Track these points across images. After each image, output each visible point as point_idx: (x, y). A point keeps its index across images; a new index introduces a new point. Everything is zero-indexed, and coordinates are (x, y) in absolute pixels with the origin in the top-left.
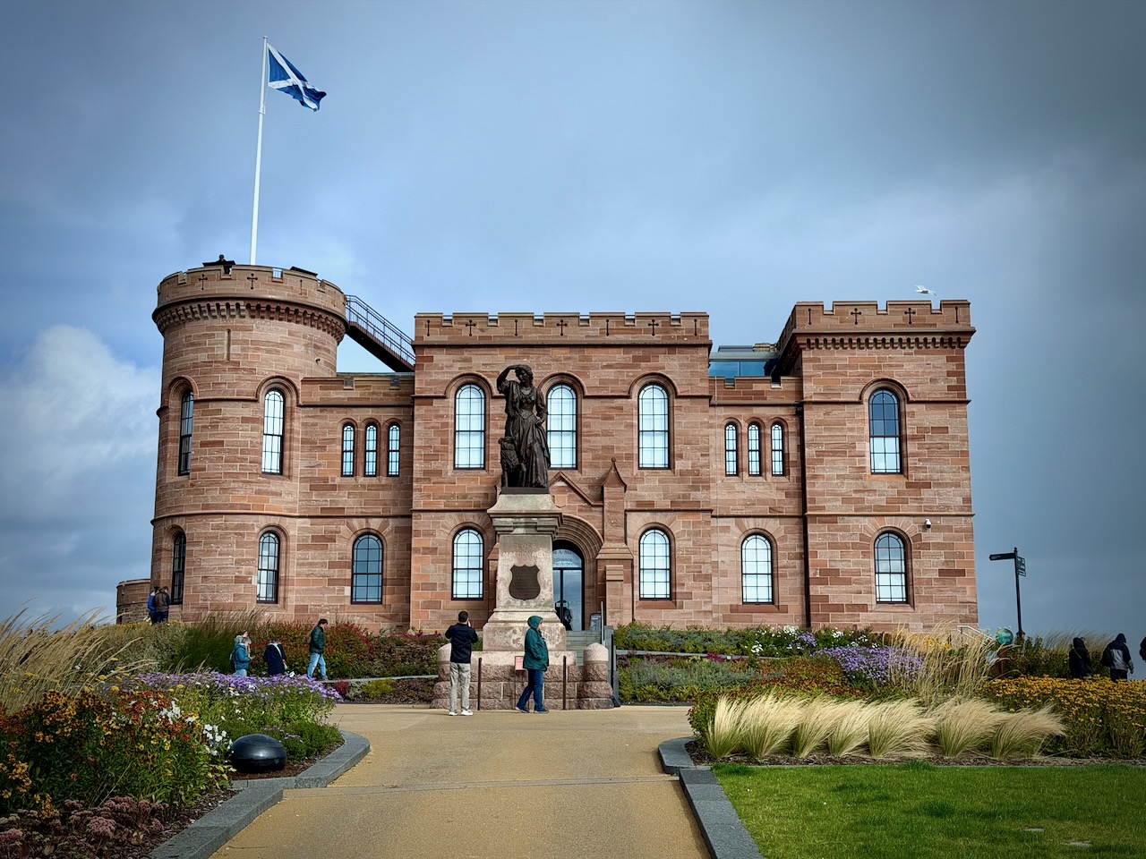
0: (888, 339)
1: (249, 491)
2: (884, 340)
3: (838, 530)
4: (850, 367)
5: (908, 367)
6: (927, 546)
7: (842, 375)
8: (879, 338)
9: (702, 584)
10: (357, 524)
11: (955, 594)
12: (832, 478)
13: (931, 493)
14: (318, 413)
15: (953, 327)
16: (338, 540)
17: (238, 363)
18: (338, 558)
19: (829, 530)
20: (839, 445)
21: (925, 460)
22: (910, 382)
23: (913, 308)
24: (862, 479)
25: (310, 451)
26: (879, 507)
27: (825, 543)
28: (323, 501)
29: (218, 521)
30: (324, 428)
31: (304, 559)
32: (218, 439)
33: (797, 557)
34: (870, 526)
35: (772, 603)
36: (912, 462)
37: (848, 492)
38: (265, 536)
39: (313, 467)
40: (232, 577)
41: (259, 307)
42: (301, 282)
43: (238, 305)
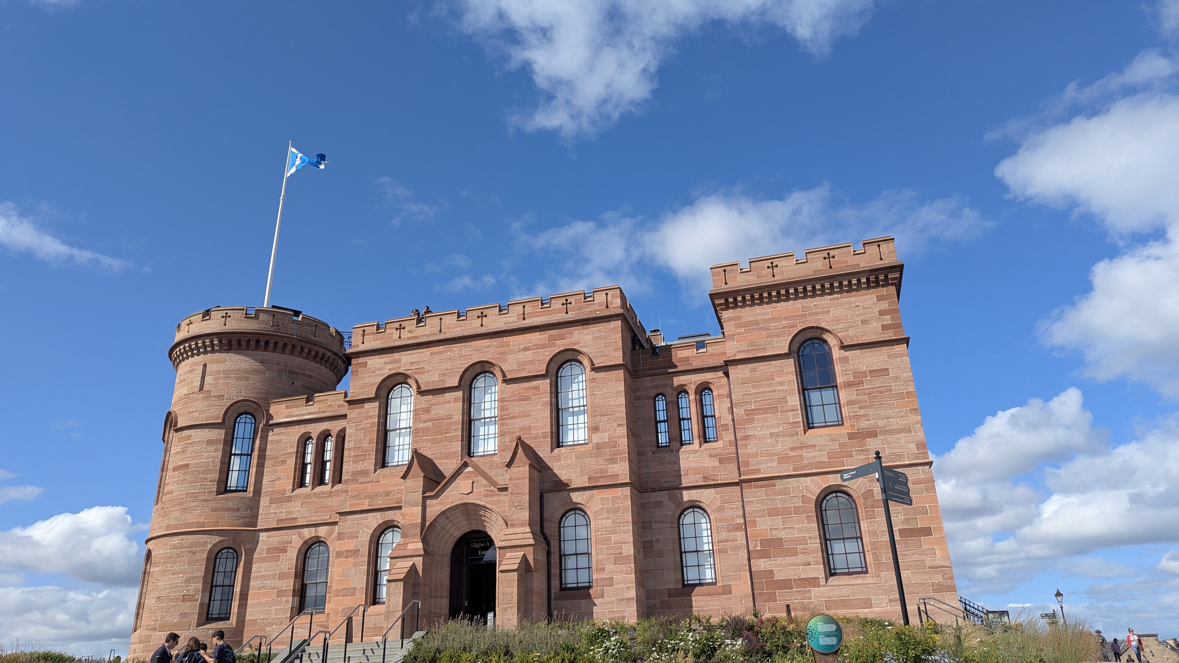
1: (206, 509)
2: (805, 288)
3: (776, 494)
4: (773, 320)
5: (835, 312)
7: (765, 329)
8: (800, 287)
9: (623, 568)
10: (308, 533)
11: (923, 557)
12: (765, 438)
13: (878, 442)
14: (282, 430)
15: (879, 264)
16: (289, 550)
17: (210, 391)
18: (288, 569)
19: (766, 495)
20: (770, 401)
21: (867, 407)
22: (840, 326)
23: (832, 253)
24: (798, 435)
25: (273, 466)
26: (821, 464)
27: (764, 510)
28: (280, 513)
29: (176, 540)
30: (286, 443)
31: (258, 572)
32: (186, 463)
33: (737, 528)
34: (812, 486)
35: (715, 583)
36: (852, 410)
37: (783, 451)
38: (223, 552)
39: (274, 481)
40: (180, 596)
41: (230, 340)
42: (274, 316)
43: (212, 341)
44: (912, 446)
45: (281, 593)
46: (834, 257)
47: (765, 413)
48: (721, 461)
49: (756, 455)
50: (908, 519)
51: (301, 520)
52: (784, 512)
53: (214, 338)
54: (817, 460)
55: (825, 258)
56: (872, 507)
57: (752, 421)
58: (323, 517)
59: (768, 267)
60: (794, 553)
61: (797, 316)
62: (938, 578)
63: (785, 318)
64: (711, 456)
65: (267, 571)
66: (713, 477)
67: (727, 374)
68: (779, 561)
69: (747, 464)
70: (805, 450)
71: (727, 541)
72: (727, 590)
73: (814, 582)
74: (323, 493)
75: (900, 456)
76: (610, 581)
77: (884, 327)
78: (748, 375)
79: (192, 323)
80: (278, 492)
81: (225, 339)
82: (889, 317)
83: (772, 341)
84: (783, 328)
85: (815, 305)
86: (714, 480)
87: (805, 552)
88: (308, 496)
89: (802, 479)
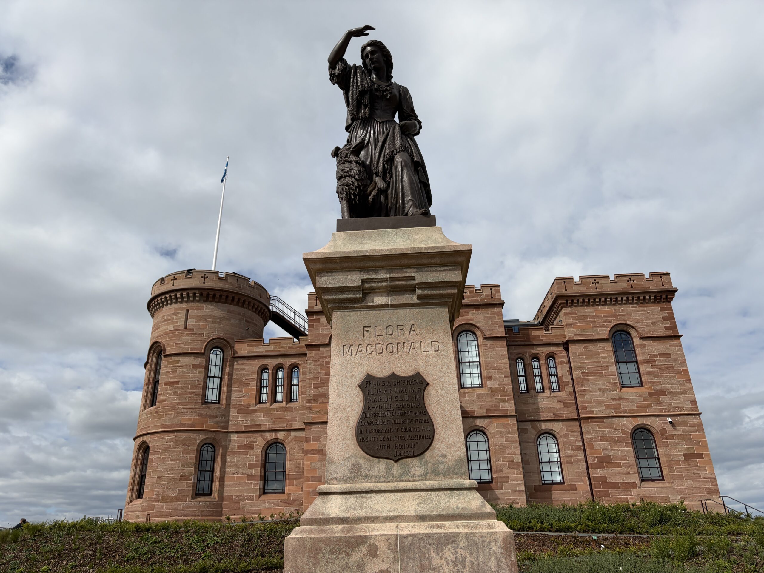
0: (619, 298)
1: (194, 415)
2: (616, 299)
3: (605, 427)
4: (597, 316)
5: (635, 315)
6: (672, 437)
7: (591, 322)
8: (614, 297)
9: (515, 470)
10: (269, 436)
11: (698, 472)
12: (596, 391)
13: (667, 399)
14: (245, 361)
15: (662, 288)
16: (255, 447)
17: (193, 330)
18: (255, 461)
19: (599, 428)
20: (597, 368)
21: (659, 376)
22: (638, 325)
23: (632, 278)
24: (617, 391)
25: (239, 387)
26: (631, 411)
27: (598, 437)
28: (246, 421)
29: (172, 436)
30: (249, 371)
31: (231, 462)
32: (176, 380)
33: (578, 448)
34: (628, 424)
35: (564, 483)
36: (650, 378)
37: (608, 400)
38: (205, 446)
39: (240, 397)
40: (178, 476)
41: (208, 295)
42: (237, 280)
43: (194, 294)
44: (688, 403)
45: (251, 478)
46: (633, 281)
47: (595, 376)
48: (565, 404)
49: (591, 402)
50: (688, 448)
51: (264, 426)
52: (611, 439)
53: (197, 292)
54: (630, 407)
55: (628, 281)
56: (666, 439)
57: (587, 380)
58: (280, 426)
59: (593, 283)
60: (619, 466)
61: (611, 315)
62: (709, 485)
63: (604, 316)
64: (558, 401)
65: (239, 461)
66: (560, 415)
67: (567, 350)
68: (610, 470)
69: (584, 407)
70: (621, 401)
71: (571, 456)
72: (573, 488)
73: (633, 485)
74: (280, 408)
75: (681, 409)
76: (507, 479)
77: (666, 328)
78: (583, 350)
79: (176, 279)
80: (244, 405)
81: (205, 293)
82: (669, 321)
83: (596, 330)
84: (603, 322)
85: (622, 310)
86: (561, 417)
87: (626, 466)
88: (268, 410)
89: (621, 419)
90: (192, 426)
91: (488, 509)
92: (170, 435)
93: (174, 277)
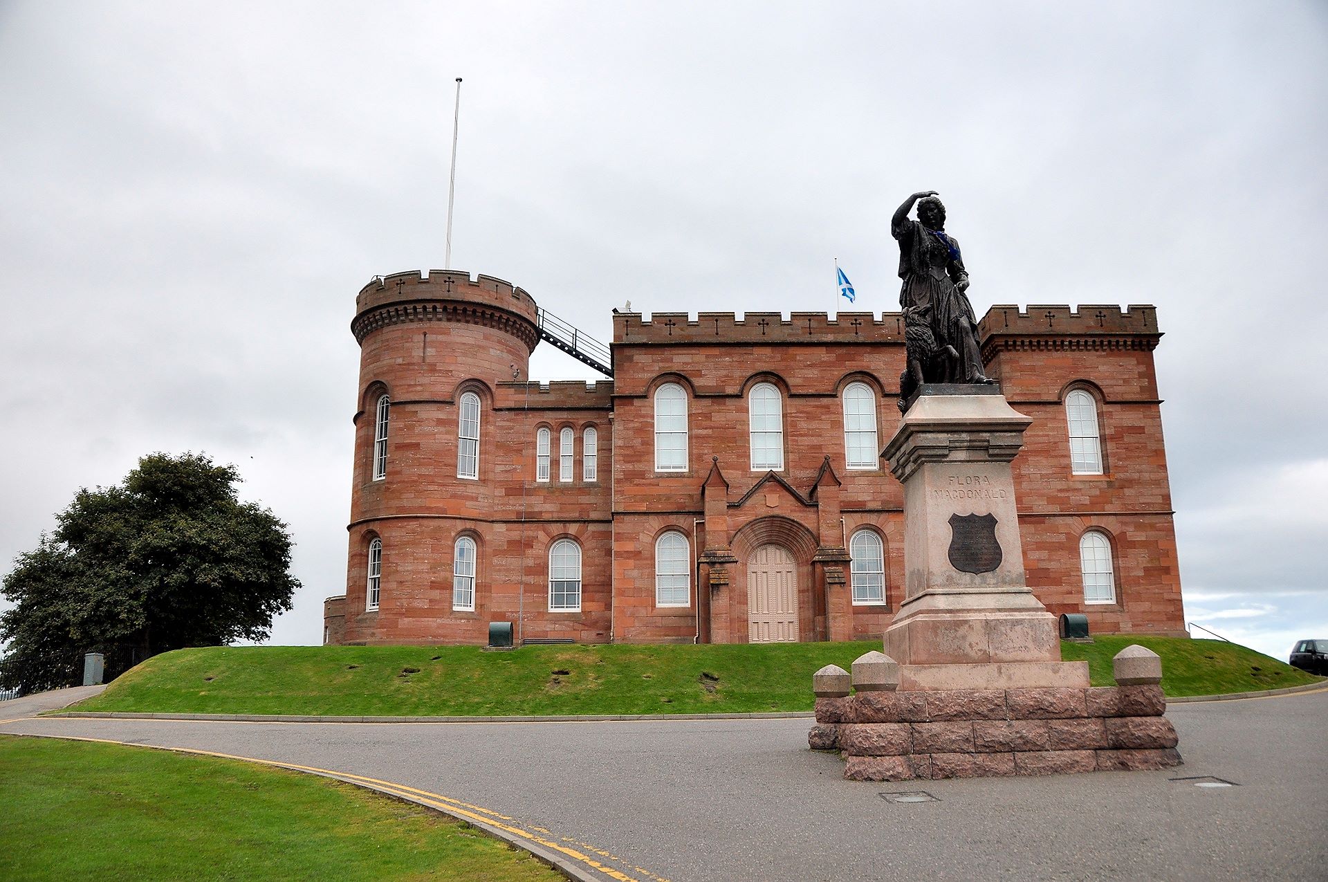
0: (1082, 341)
2: (1078, 342)
3: (1045, 530)
5: (1101, 369)
6: (1133, 545)
8: (1075, 340)
10: (555, 530)
11: (1162, 592)
12: (1036, 478)
13: (1133, 491)
14: (513, 416)
15: (1142, 330)
16: (536, 545)
17: (434, 365)
18: (535, 564)
19: (1036, 530)
20: (1042, 445)
22: (1105, 383)
23: (1103, 312)
24: (1066, 478)
25: (505, 455)
27: (1034, 544)
28: (520, 506)
29: (414, 525)
30: (519, 431)
31: (500, 565)
34: (1076, 526)
36: (1113, 461)
37: (1053, 492)
39: (509, 471)
40: (428, 582)
41: (455, 309)
42: (497, 286)
43: (435, 308)
44: (1159, 498)
46: (1104, 316)
47: (1037, 456)
49: (1028, 494)
50: (1152, 559)
51: (546, 515)
52: (1051, 547)
53: (438, 305)
54: (1081, 502)
55: (1097, 316)
56: (1125, 547)
57: (1026, 461)
58: (571, 515)
59: (1046, 316)
60: (1059, 582)
62: (1171, 608)
63: (1058, 368)
68: (1045, 589)
70: (1071, 493)
73: (1073, 608)
75: (1149, 506)
77: (1141, 389)
79: (404, 283)
80: (515, 483)
81: (450, 307)
82: (1147, 380)
83: (1044, 388)
84: (1056, 377)
85: (1085, 359)
87: (1067, 582)
89: (1068, 519)
90: (445, 511)
91: (1041, 605)
92: (411, 523)
93: (401, 280)
